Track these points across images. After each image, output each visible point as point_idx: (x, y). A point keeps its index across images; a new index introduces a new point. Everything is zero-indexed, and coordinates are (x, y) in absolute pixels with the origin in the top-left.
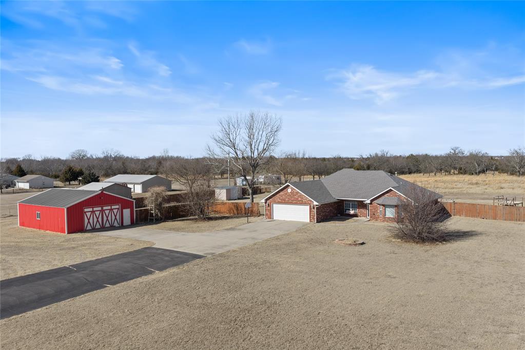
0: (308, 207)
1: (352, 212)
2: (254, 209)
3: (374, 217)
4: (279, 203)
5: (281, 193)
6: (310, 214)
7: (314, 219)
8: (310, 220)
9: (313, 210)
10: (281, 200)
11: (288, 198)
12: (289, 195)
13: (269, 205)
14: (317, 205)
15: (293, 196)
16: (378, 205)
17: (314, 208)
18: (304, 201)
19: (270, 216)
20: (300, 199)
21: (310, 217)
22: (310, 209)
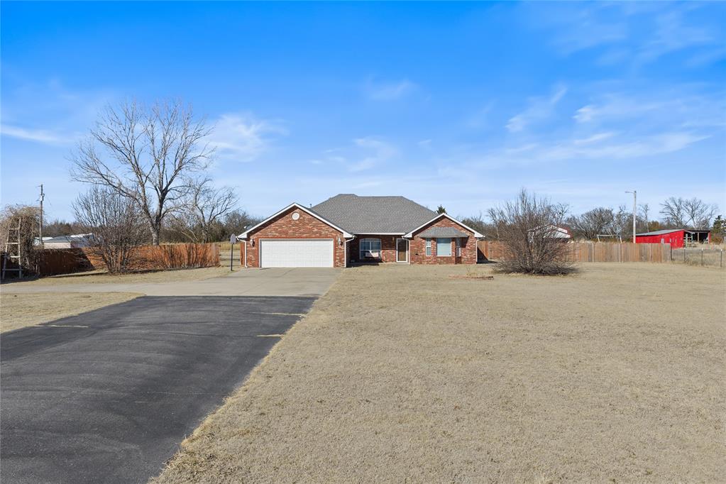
0: (332, 243)
1: (375, 255)
2: (209, 255)
3: (417, 258)
4: (274, 238)
5: (280, 221)
6: (335, 253)
7: (341, 261)
8: (335, 263)
9: (340, 247)
10: (280, 233)
11: (294, 230)
12: (296, 225)
13: (254, 243)
14: (347, 239)
15: (304, 225)
16: (424, 241)
17: (342, 244)
18: (323, 233)
19: (256, 262)
20: (316, 230)
21: (335, 259)
22: (336, 245)
